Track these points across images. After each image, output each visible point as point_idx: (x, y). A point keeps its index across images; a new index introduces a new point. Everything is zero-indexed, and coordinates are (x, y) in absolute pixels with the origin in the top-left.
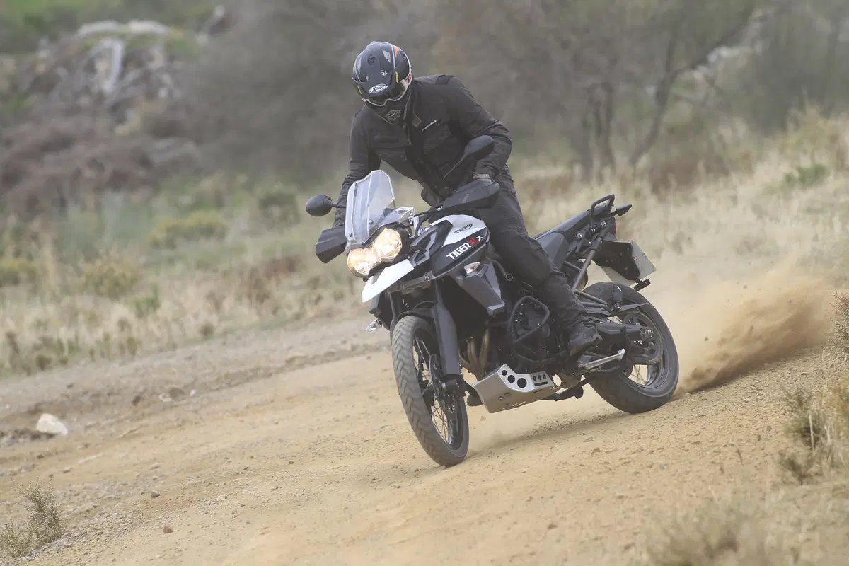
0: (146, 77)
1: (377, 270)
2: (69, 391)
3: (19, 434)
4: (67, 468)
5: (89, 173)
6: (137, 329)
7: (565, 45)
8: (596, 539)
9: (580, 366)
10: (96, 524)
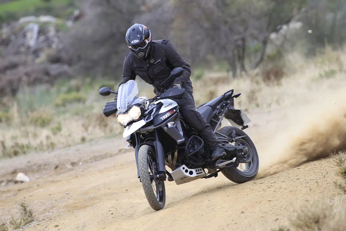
0: (47, 39)
1: (130, 123)
2: (29, 164)
3: (9, 181)
4: (31, 194)
5: (25, 78)
6: (54, 139)
7: (226, 23)
8: (262, 217)
9: (216, 165)
10: (48, 216)
